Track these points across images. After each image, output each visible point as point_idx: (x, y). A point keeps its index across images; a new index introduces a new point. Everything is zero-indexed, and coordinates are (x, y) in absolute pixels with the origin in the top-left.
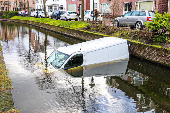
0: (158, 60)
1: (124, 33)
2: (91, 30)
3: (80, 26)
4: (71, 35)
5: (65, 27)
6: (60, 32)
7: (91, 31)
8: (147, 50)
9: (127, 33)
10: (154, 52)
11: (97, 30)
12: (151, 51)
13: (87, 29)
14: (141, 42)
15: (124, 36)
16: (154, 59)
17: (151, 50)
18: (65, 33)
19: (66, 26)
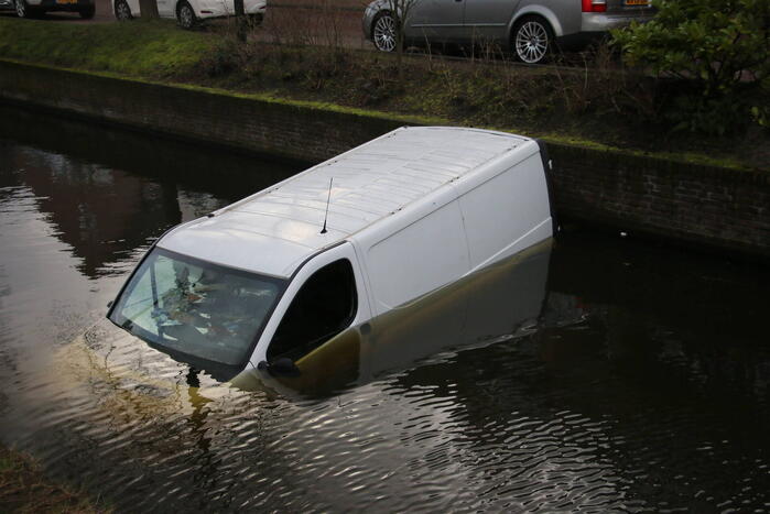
0: (728, 235)
1: (470, 90)
2: (247, 80)
3: (156, 59)
4: (108, 113)
5: (51, 66)
6: (21, 97)
7: (248, 84)
8: (652, 187)
9: (494, 93)
10: (697, 191)
11: (287, 79)
12: (680, 191)
13: (213, 74)
14: (599, 138)
15: (474, 109)
16: (702, 230)
17: (681, 182)
18: (64, 104)
19: (58, 62)
